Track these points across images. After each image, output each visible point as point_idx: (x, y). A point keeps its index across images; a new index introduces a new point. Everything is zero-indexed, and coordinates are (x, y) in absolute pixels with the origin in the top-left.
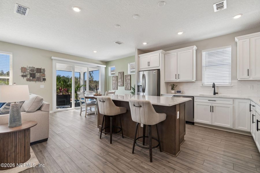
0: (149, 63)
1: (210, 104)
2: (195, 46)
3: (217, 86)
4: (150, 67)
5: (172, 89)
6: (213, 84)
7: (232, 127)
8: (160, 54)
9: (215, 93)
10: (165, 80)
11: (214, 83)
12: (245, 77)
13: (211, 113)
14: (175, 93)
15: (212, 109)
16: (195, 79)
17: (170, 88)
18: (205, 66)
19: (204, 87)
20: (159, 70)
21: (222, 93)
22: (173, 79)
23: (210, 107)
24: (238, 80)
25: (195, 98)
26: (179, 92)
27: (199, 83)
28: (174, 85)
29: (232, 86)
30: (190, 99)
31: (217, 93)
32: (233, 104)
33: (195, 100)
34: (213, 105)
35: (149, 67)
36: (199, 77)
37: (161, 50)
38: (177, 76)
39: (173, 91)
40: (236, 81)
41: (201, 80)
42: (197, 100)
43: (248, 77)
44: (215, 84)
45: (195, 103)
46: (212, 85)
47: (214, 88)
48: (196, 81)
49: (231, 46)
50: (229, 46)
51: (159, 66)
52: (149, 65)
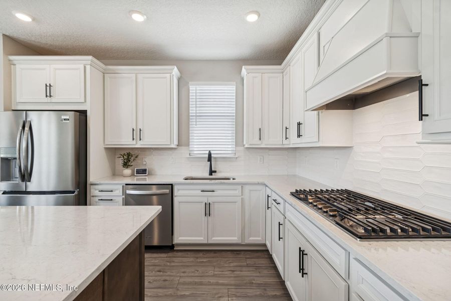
0: (49, 87)
1: (205, 200)
2: (176, 67)
3: (215, 158)
4: (53, 100)
5: (126, 165)
6: (208, 152)
7: (240, 242)
8: (88, 67)
9: (212, 172)
10: (106, 143)
11: (210, 151)
12: (256, 142)
13: (206, 218)
14: (133, 175)
15: (208, 209)
16: (176, 142)
17: (120, 162)
18: (195, 115)
19: (193, 159)
20: (82, 115)
21: (223, 170)
22: (126, 141)
23: (203, 205)
24: (246, 146)
25: (176, 188)
26: (143, 172)
27: (183, 150)
28: (129, 155)
29: (237, 158)
30: (167, 191)
31: (215, 172)
32: (242, 195)
33: (176, 193)
34: (211, 200)
35: (48, 100)
36: (183, 140)
37: (90, 57)
38: (137, 133)
39: (128, 171)
40: (242, 148)
41: (188, 145)
42: (181, 193)
43: (259, 142)
44: (212, 152)
45: (176, 200)
46: (207, 156)
47: (209, 162)
48: (178, 145)
49: (235, 83)
50: (232, 83)
51: (83, 101)
52: (50, 96)
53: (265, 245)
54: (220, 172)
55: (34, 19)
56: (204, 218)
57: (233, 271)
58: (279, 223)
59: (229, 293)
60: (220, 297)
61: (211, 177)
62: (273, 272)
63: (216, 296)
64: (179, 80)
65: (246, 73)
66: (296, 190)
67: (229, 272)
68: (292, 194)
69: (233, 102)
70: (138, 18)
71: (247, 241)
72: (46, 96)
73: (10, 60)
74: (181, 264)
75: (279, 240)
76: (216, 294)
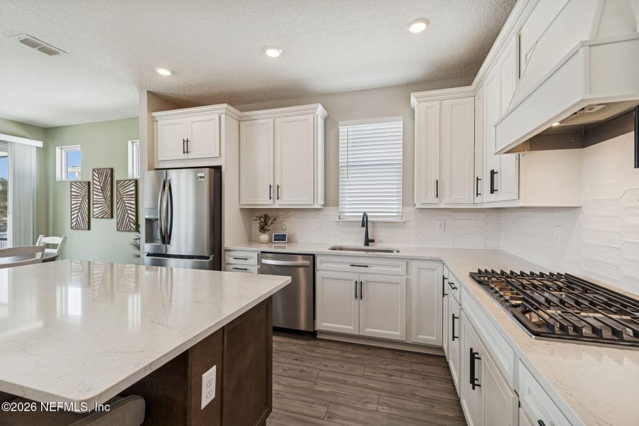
0: (186, 142)
1: (356, 277)
2: (320, 105)
3: (373, 222)
4: (190, 156)
5: (263, 229)
6: (362, 214)
7: (404, 339)
8: (223, 116)
9: (368, 241)
10: (241, 203)
11: (365, 213)
12: (430, 200)
13: (357, 301)
14: (270, 241)
15: (359, 290)
16: (321, 201)
17: (256, 225)
18: (346, 164)
19: (343, 223)
20: (217, 170)
21: (384, 239)
22: (263, 201)
23: (353, 283)
24: (417, 206)
25: (318, 259)
26: (281, 238)
27: (331, 213)
28: (266, 217)
29: (404, 223)
30: (307, 262)
31: (373, 241)
32: (407, 274)
33: (318, 266)
34: (363, 278)
35: (186, 156)
36: (331, 199)
37: (225, 105)
38: (275, 191)
39: (264, 237)
40: (412, 209)
41: (337, 205)
42: (324, 266)
43: (436, 200)
44: (368, 214)
45: (318, 274)
46: (361, 219)
47: (365, 228)
48: (324, 205)
49: (402, 117)
50: (398, 117)
51: (218, 155)
52: (187, 152)
53: (441, 349)
54: (380, 242)
55: (173, 72)
56: (355, 302)
57: (390, 375)
58: (453, 315)
59: (380, 400)
60: (367, 402)
61: (367, 248)
62: (448, 386)
63: (362, 401)
64: (326, 121)
65: (416, 103)
66: (479, 270)
67: (384, 376)
68: (472, 275)
69: (400, 144)
70: (273, 53)
71: (414, 340)
72: (184, 152)
73: (153, 117)
74: (323, 356)
75: (453, 340)
76: (363, 398)
